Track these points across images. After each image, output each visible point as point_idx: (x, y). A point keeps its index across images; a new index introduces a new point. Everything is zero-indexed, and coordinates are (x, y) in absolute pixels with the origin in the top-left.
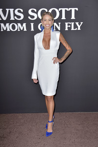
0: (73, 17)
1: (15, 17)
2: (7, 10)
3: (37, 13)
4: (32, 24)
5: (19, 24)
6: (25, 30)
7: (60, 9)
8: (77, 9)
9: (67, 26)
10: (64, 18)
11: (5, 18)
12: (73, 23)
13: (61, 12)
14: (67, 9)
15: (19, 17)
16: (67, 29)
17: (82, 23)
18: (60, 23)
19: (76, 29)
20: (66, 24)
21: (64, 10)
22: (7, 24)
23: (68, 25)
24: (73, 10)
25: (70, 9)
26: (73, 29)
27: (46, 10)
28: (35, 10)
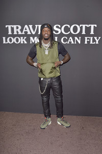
0: (92, 33)
2: (36, 26)
3: (61, 28)
4: (56, 38)
7: (81, 26)
8: (96, 26)
9: (86, 40)
10: (84, 33)
11: (34, 33)
12: (92, 38)
13: (81, 28)
14: (87, 25)
16: (86, 43)
17: (100, 38)
18: (80, 38)
19: (94, 43)
20: (86, 38)
21: (84, 26)
22: (36, 38)
23: (88, 39)
24: (92, 26)
25: (89, 25)
26: (91, 43)
27: (69, 26)
28: (60, 26)
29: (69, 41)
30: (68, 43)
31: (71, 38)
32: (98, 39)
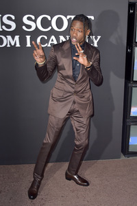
1: (4, 27)
3: (35, 21)
4: (28, 37)
5: (9, 37)
6: (18, 45)
7: (68, 17)
8: (92, 18)
13: (70, 21)
15: (9, 27)
17: (99, 37)
18: (68, 37)
27: (49, 18)
28: (33, 17)
29: (50, 42)
30: (49, 45)
31: (53, 37)
32: (96, 39)
